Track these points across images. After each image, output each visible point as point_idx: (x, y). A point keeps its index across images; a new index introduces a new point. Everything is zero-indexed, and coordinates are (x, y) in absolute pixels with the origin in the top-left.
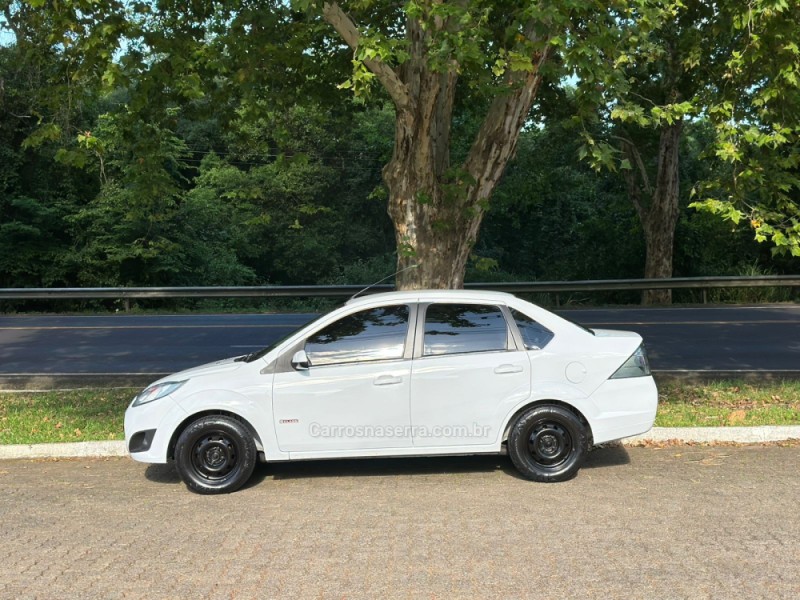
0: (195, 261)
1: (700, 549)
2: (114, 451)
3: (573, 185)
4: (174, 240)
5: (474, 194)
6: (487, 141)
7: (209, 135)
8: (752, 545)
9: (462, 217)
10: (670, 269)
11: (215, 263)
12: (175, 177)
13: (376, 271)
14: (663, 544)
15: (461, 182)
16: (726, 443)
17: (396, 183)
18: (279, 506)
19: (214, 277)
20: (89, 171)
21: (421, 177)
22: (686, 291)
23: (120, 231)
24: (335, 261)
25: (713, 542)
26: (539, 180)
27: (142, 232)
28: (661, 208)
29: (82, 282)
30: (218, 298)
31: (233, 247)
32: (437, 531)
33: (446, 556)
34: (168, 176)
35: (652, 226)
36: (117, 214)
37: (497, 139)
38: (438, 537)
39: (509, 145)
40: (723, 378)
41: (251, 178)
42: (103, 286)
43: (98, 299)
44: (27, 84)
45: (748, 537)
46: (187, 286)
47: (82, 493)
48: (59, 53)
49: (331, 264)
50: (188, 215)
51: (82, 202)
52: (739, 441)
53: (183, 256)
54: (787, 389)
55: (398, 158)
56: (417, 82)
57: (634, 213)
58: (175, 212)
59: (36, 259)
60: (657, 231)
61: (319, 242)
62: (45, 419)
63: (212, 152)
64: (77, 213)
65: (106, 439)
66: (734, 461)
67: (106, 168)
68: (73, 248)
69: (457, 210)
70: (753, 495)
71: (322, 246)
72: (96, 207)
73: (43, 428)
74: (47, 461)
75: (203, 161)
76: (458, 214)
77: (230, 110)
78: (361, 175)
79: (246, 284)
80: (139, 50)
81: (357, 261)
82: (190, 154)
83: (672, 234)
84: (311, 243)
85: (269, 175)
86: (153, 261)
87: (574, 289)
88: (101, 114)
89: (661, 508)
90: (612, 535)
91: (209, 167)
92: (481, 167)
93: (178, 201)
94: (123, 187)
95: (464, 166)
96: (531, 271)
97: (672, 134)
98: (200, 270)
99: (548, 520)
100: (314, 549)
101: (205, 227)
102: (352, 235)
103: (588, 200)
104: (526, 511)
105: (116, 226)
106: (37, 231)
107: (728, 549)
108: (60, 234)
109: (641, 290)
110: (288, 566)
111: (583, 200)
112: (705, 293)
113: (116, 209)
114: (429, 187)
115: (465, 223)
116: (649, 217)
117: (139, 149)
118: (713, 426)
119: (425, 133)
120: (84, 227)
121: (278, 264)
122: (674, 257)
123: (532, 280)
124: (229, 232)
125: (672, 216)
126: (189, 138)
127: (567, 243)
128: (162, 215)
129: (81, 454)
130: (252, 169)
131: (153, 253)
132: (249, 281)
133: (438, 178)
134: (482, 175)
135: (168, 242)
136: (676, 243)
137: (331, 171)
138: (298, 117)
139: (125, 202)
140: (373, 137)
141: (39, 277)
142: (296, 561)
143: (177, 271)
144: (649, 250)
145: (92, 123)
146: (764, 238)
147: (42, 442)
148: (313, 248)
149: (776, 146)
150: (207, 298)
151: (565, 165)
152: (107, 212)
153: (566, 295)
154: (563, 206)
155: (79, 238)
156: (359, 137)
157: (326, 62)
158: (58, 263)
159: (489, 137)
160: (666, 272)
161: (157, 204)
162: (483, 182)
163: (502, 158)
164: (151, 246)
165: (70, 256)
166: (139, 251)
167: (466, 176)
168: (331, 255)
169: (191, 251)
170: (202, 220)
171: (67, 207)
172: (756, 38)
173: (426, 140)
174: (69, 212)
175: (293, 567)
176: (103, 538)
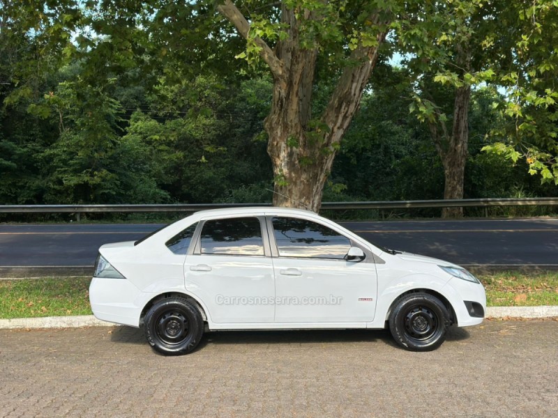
0: (127, 187)
1: (509, 400)
2: (71, 324)
3: (393, 134)
4: (111, 171)
5: (330, 138)
6: (338, 101)
7: (136, 98)
8: (548, 396)
9: (320, 155)
10: (462, 193)
11: (142, 187)
12: (113, 127)
13: (255, 194)
14: (481, 395)
15: (319, 130)
16: (516, 318)
17: (273, 130)
18: (193, 365)
19: (140, 198)
20: (52, 122)
21: (292, 127)
22: (472, 208)
23: (74, 165)
24: (225, 187)
25: (518, 394)
26: (369, 129)
27: (89, 166)
28: (455, 150)
29: (46, 201)
30: (143, 213)
31: (154, 177)
32: (312, 385)
33: (321, 405)
34: (108, 125)
35: (449, 162)
36: (71, 153)
37: (346, 99)
38: (313, 389)
39: (354, 104)
40: (504, 270)
41: (166, 128)
42: (62, 203)
43: (58, 213)
44: (8, 60)
45: (543, 390)
46: (121, 203)
47: (48, 355)
48: (31, 39)
49: (223, 189)
50: (122, 153)
51: (46, 145)
52: (525, 317)
53: (118, 183)
54: (551, 278)
55: (274, 112)
56: (289, 59)
57: (436, 153)
58: (113, 151)
59: (14, 184)
60: (453, 166)
61: (214, 173)
62: (20, 299)
63: (138, 109)
64: (42, 152)
65: (65, 315)
66: (524, 332)
67: (64, 120)
68: (40, 177)
69: (317, 150)
70: (541, 358)
71: (215, 176)
72: (56, 148)
73: (19, 306)
74: (22, 331)
75: (132, 116)
76: (318, 153)
77: (154, 78)
78: (244, 127)
79: (163, 203)
80: (87, 37)
81: (241, 186)
82: (124, 111)
83: (463, 168)
84: (209, 174)
85: (179, 126)
86: (97, 186)
87: (395, 207)
88: (61, 82)
89: (475, 367)
90: (442, 389)
91: (137, 120)
92: (334, 119)
93: (115, 144)
94: (76, 134)
95: (322, 119)
96: (363, 194)
97: (464, 98)
98: (131, 192)
99: (393, 377)
100: (221, 399)
101: (134, 162)
102: (237, 169)
103: (403, 144)
104: (377, 370)
105: (71, 161)
106: (14, 164)
107: (529, 400)
108: (31, 167)
109: (442, 207)
110: (203, 413)
111: (399, 144)
112: (486, 209)
113: (71, 150)
114: (297, 133)
115: (322, 159)
116: (447, 157)
117: (88, 106)
118: (505, 306)
119: (295, 95)
120: (48, 162)
121: (185, 189)
122: (464, 185)
123: (364, 201)
124: (150, 166)
125: (464, 156)
126: (123, 99)
127: (388, 174)
128: (104, 153)
129: (47, 326)
130: (167, 122)
131: (97, 180)
132: (164, 201)
133: (304, 127)
134: (335, 125)
135: (107, 172)
136: (466, 175)
137: (223, 123)
138: (199, 85)
139: (77, 144)
140: (254, 99)
141: (16, 198)
142: (209, 408)
143: (114, 193)
144: (447, 180)
145: (54, 89)
146: (535, 171)
147: (18, 317)
148: (210, 177)
149: (547, 106)
150: (135, 212)
151: (387, 120)
152: (64, 151)
153: (388, 210)
154: (385, 148)
155: (44, 170)
156: (243, 99)
157: (222, 46)
158: (29, 187)
159: (340, 98)
160: (459, 195)
161: (100, 146)
162: (335, 129)
163: (349, 113)
164: (96, 175)
165: (37, 182)
166: (86, 179)
167: (324, 126)
168: (222, 182)
169: (124, 179)
170: (132, 158)
171: (35, 147)
172: (539, 25)
173: (295, 100)
174: (38, 152)
175: (207, 413)
176: (64, 390)
